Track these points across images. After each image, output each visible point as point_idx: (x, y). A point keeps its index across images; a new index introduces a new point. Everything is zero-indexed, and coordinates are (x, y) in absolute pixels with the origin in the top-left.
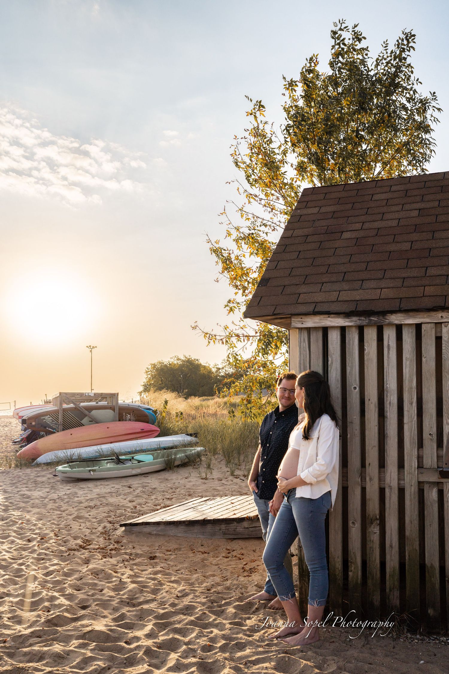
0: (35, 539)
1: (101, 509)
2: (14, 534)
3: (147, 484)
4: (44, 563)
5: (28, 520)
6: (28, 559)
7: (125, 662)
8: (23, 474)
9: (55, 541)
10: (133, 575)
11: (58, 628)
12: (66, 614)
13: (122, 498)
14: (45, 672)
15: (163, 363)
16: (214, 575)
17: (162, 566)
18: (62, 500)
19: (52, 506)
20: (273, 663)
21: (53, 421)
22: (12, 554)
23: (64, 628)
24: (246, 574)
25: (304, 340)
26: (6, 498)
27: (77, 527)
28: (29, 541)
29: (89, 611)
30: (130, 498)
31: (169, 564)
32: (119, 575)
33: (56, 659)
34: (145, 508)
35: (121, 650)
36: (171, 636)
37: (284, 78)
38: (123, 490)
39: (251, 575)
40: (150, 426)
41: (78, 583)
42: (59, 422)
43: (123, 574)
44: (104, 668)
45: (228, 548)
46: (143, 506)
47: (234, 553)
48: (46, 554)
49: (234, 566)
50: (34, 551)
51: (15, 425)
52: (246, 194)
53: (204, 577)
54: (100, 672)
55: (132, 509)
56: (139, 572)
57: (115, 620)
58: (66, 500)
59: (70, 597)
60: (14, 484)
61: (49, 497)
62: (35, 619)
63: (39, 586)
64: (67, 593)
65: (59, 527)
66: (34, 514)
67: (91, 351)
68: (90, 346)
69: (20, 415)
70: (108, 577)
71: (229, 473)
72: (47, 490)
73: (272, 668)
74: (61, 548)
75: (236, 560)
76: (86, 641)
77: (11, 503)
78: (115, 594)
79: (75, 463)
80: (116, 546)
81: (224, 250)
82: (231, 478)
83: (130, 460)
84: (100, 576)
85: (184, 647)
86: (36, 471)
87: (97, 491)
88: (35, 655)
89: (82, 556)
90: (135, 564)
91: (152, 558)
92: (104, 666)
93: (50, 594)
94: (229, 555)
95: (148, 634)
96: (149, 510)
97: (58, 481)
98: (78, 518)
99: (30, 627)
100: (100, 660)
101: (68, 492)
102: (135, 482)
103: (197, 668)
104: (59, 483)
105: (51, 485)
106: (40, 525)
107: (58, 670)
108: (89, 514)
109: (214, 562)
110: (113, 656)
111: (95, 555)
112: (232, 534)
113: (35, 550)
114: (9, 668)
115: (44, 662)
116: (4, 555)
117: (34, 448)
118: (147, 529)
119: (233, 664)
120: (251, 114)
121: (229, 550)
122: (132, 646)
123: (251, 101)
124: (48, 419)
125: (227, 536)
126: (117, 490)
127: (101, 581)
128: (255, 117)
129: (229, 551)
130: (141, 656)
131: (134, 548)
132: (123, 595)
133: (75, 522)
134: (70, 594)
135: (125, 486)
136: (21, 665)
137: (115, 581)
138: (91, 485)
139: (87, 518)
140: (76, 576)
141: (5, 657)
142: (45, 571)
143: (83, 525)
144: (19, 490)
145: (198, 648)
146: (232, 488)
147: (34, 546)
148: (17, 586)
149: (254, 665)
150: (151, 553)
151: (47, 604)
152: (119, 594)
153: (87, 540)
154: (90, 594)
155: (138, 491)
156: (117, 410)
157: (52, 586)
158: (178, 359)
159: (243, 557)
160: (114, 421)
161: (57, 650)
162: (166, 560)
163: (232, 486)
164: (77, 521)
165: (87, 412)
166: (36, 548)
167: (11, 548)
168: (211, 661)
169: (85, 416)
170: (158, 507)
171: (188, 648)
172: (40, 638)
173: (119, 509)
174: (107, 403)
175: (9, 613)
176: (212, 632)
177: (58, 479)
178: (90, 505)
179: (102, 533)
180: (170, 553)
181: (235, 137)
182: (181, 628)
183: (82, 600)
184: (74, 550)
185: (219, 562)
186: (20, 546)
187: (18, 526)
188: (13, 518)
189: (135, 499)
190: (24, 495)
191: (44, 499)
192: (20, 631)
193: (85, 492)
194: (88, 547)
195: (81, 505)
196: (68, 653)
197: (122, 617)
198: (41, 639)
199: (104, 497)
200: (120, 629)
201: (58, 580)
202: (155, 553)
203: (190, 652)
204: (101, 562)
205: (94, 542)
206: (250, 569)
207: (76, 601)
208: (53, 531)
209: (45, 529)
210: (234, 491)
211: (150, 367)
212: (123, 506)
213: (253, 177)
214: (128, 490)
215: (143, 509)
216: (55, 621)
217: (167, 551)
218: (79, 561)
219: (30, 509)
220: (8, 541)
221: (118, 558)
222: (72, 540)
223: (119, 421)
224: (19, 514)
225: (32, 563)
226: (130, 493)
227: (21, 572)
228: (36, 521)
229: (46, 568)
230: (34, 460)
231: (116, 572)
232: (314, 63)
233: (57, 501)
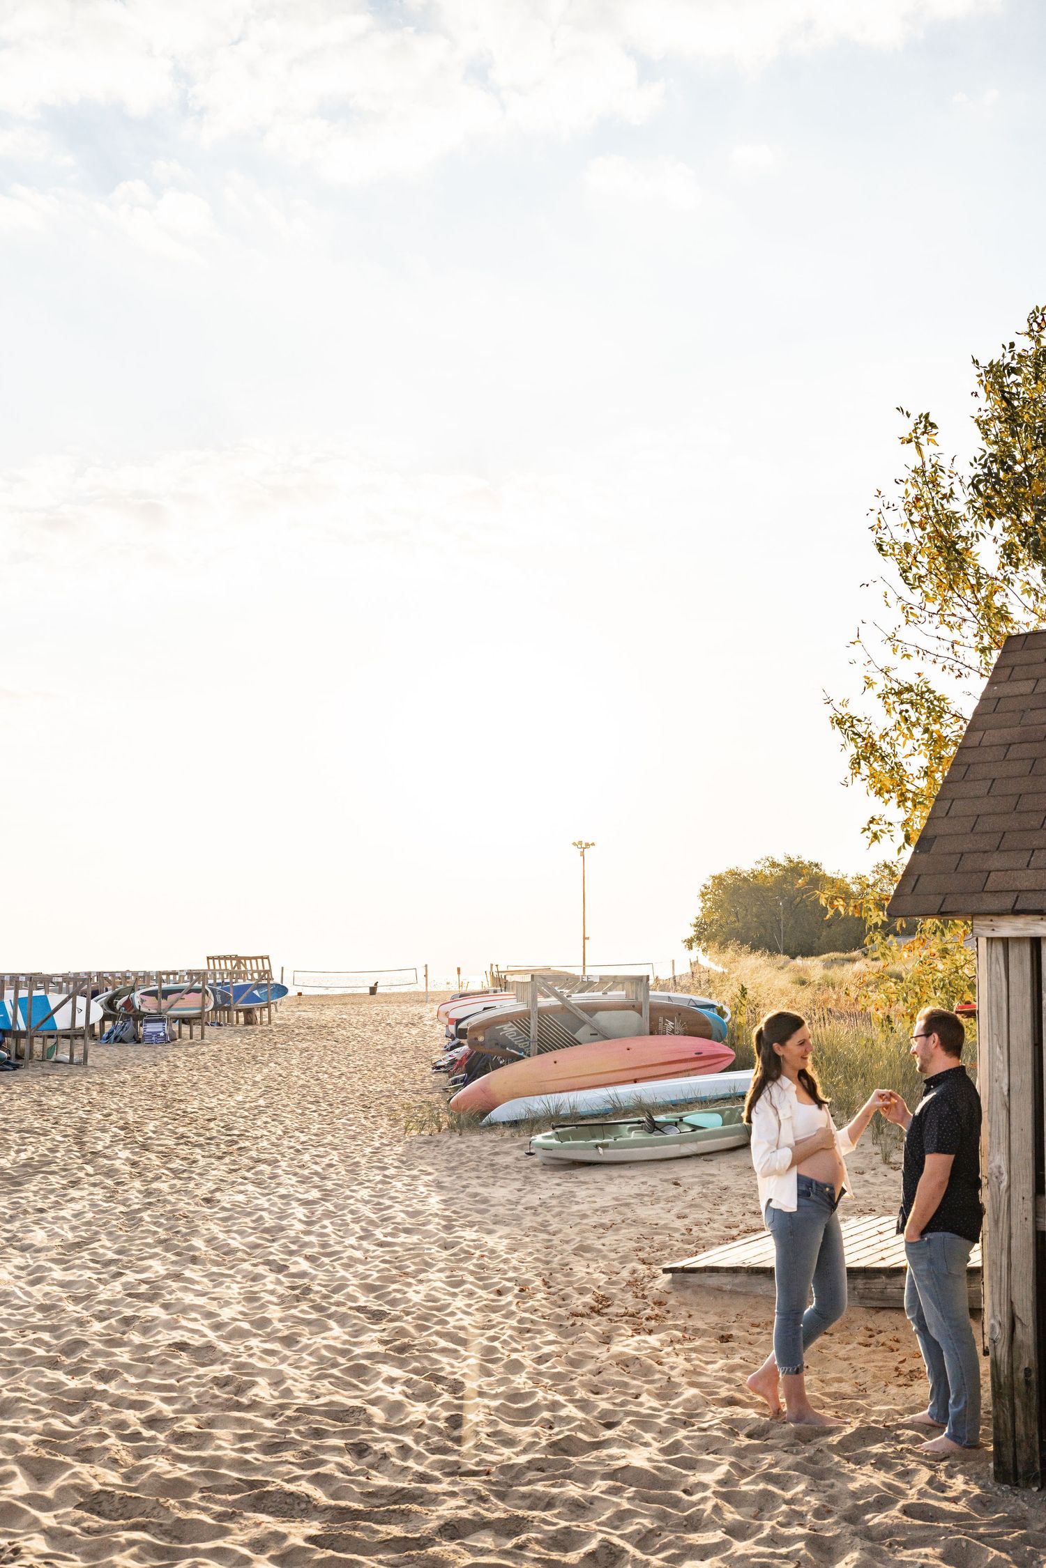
0: (509, 1290)
1: (623, 1231)
2: (471, 1279)
3: (711, 1179)
4: (531, 1338)
5: (492, 1251)
6: (502, 1329)
7: (685, 1523)
8: (468, 1147)
9: (545, 1296)
10: (690, 1371)
11: (570, 1458)
12: (581, 1435)
13: (663, 1209)
14: (559, 1527)
15: (740, 875)
16: (840, 1380)
17: (743, 1355)
18: (549, 1209)
19: (532, 1221)
20: (938, 1550)
21: (519, 1034)
22: (473, 1318)
23: (581, 1459)
24: (902, 1380)
25: (997, 959)
26: (444, 1201)
27: (581, 1268)
28: (499, 1293)
29: (618, 1433)
30: (678, 1207)
31: (756, 1353)
32: (665, 1368)
33: (573, 1508)
34: (709, 1233)
35: (676, 1503)
36: (761, 1486)
37: (976, 362)
38: (663, 1191)
39: (911, 1383)
40: (714, 1046)
41: (596, 1379)
42: (531, 1035)
43: (672, 1368)
44: (651, 1531)
45: (870, 1326)
46: (704, 1228)
47: (881, 1338)
48: (532, 1321)
49: (881, 1364)
50: (510, 1315)
51: (431, 1023)
52: (900, 604)
53: (822, 1381)
54: (645, 1536)
55: (683, 1234)
56: (703, 1365)
57: (663, 1451)
58: (557, 1209)
59: (584, 1405)
60: (453, 1168)
61: (523, 1201)
62: (530, 1439)
63: (530, 1382)
64: (577, 1397)
65: (549, 1266)
66: (500, 1237)
67: (582, 854)
68: (580, 843)
69: (452, 1015)
70: (646, 1372)
71: (879, 1157)
72: (518, 1185)
73: (936, 1558)
74: (557, 1310)
75: (885, 1351)
76: (619, 1484)
77: (454, 1212)
78: (662, 1405)
79: (567, 1129)
80: (657, 1311)
81: (859, 720)
82: (883, 1168)
83: (676, 1124)
84: (632, 1369)
85: (784, 1507)
86: (491, 1141)
87: (612, 1189)
88: (539, 1499)
89: (597, 1329)
90: (694, 1350)
91: (725, 1339)
92: (651, 1526)
93: (550, 1397)
94: (873, 1340)
95: (722, 1480)
96: (716, 1237)
97: (535, 1166)
98: (581, 1250)
99: (525, 1451)
100: (645, 1516)
101: (557, 1193)
102: (687, 1172)
103: (806, 1544)
104: (537, 1170)
105: (523, 1174)
106: (514, 1263)
107: (579, 1526)
108: (602, 1241)
109: (842, 1353)
110: (665, 1512)
111: (619, 1328)
112: (878, 1299)
113: (513, 1313)
114: (503, 1515)
115: (556, 1511)
116: (461, 1319)
117: (483, 1090)
118: (714, 1281)
119: (868, 1544)
120: (910, 441)
121: (871, 1330)
122: (695, 1498)
123: (908, 415)
124: (509, 1030)
125: (867, 1302)
126: (651, 1189)
127: (634, 1379)
128: (918, 445)
129: (871, 1334)
130: (709, 1515)
131: (690, 1316)
132: (676, 1407)
133: (577, 1258)
134: (582, 1400)
135: (666, 1181)
136: (520, 1513)
137: (660, 1379)
138: (598, 1175)
139: (600, 1251)
140: (591, 1366)
141: (492, 1498)
142: (536, 1354)
143: (593, 1265)
144: (464, 1183)
145: (807, 1512)
146: (885, 1192)
147: (510, 1303)
148: (492, 1379)
149: (905, 1548)
150: (722, 1329)
151: (546, 1414)
152: (667, 1405)
153: (603, 1296)
154: (617, 1401)
155: (693, 1193)
156: (646, 1012)
157: (551, 1383)
158: (774, 865)
159: (897, 1345)
160: (640, 1034)
161: (573, 1494)
162: (750, 1343)
163: (885, 1188)
164: (582, 1256)
165: (585, 1016)
166: (514, 1308)
167: (469, 1306)
168: (831, 1534)
169: (583, 1023)
170: (734, 1232)
171: (791, 1510)
172: (543, 1471)
173: (659, 1234)
174: (624, 993)
175: (487, 1425)
176: (832, 1486)
177: (535, 1159)
178: (603, 1221)
179: (629, 1284)
180: (758, 1330)
181: (877, 494)
182: (779, 1475)
183: (605, 1413)
184: (582, 1315)
185: (852, 1354)
186: (485, 1302)
187: (474, 1261)
188: (464, 1245)
189: (687, 1211)
190: (476, 1195)
191: (514, 1207)
192: (510, 1459)
193: (591, 1192)
194: (605, 1311)
195: (585, 1221)
196: (592, 1500)
197: (676, 1447)
198: (545, 1474)
199: (627, 1205)
200: (673, 1468)
201: (559, 1373)
202: (729, 1328)
203: (795, 1517)
204: (631, 1341)
205: (616, 1302)
206: (911, 1371)
207: (595, 1414)
208: (539, 1275)
209: (524, 1269)
210: (889, 1198)
211: (709, 883)
212: (666, 1227)
213: (914, 570)
214: (673, 1191)
215: (702, 1235)
216: (563, 1445)
217: (753, 1325)
218: (592, 1338)
219: (491, 1227)
220: (462, 1292)
221: (662, 1336)
222: (577, 1296)
223: (652, 1033)
224: (474, 1236)
225: (511, 1337)
226: (676, 1197)
227: (493, 1354)
228: (506, 1253)
229: (537, 1348)
230: (484, 1114)
231: (660, 1364)
232: (1039, 325)
233: (540, 1210)
